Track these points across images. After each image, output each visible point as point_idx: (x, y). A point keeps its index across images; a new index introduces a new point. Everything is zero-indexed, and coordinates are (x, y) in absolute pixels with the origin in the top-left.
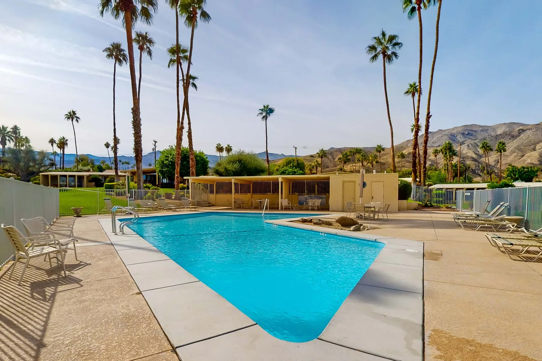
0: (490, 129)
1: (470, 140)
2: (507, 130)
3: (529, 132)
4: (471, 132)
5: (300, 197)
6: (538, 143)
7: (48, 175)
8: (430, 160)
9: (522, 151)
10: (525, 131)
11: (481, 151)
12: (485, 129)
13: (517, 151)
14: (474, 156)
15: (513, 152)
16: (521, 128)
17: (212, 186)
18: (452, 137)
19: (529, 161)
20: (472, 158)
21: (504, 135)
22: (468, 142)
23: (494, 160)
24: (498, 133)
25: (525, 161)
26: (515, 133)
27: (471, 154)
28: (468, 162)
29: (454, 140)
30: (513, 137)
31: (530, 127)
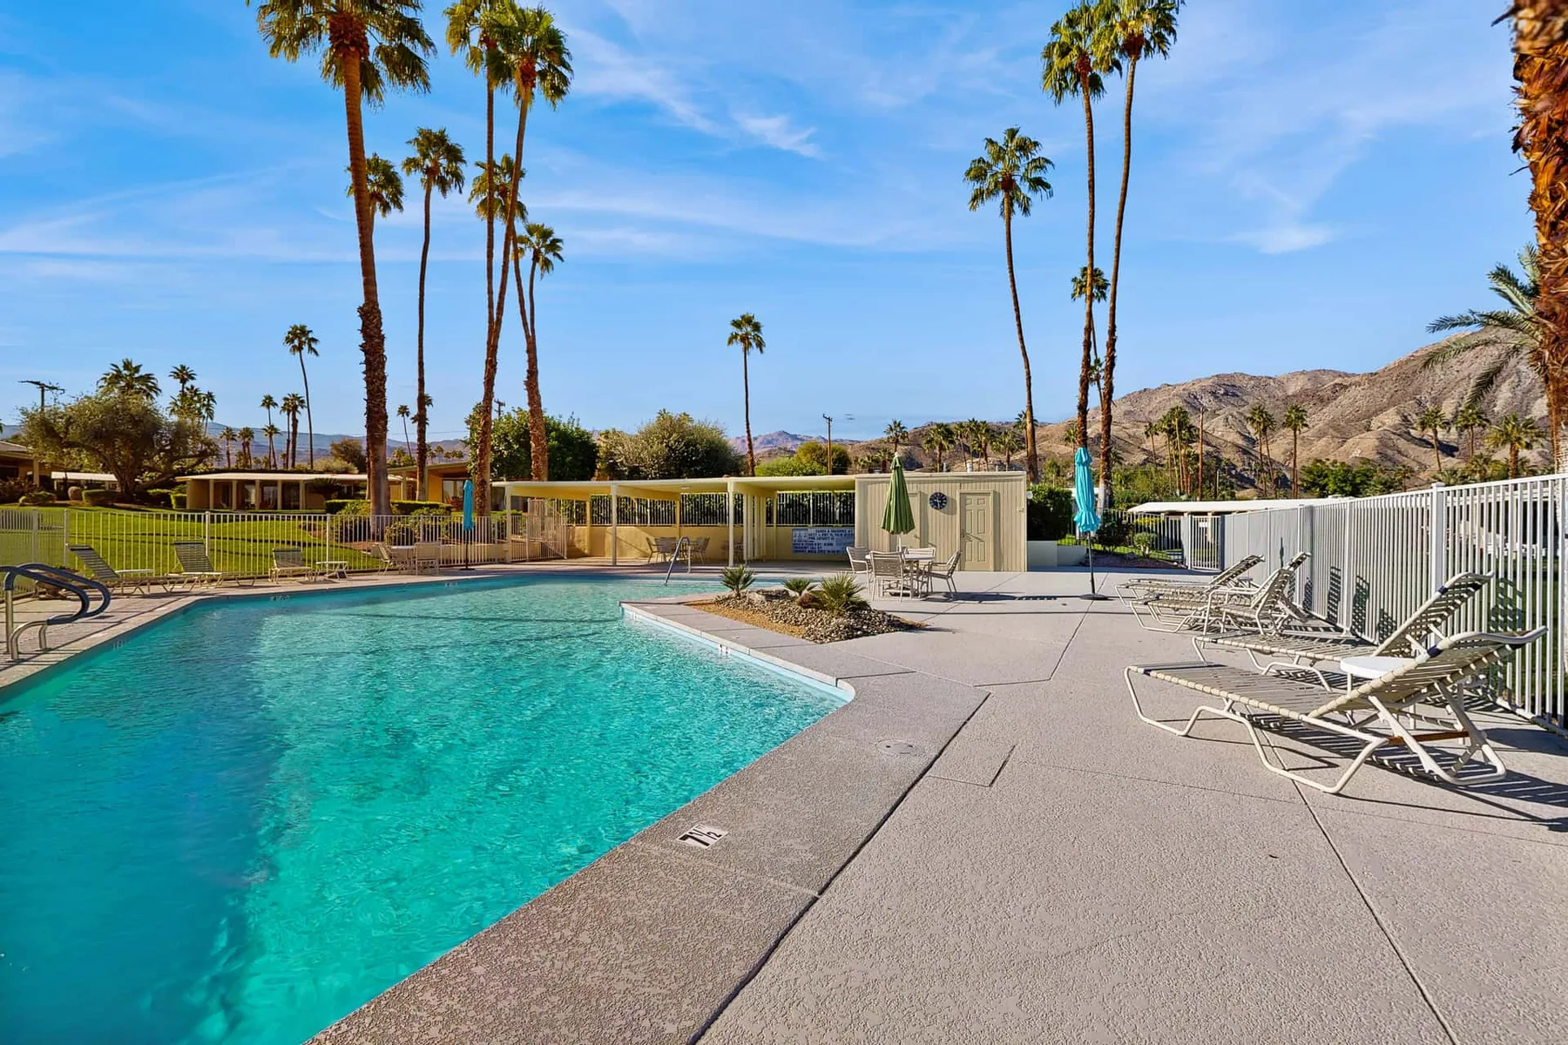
0: (1272, 384)
1: (1230, 407)
2: (1309, 386)
3: (1353, 391)
4: (1231, 390)
5: (798, 532)
6: (1376, 413)
7: (207, 481)
8: (1145, 450)
9: (1341, 431)
10: (1346, 387)
11: (1252, 430)
12: (1261, 383)
13: (1331, 430)
14: (1241, 442)
15: (1321, 434)
16: (1338, 380)
17: (581, 505)
18: (1192, 401)
19: (1357, 453)
20: (1238, 446)
21: (1305, 394)
22: (1227, 410)
23: (1282, 450)
24: (1290, 393)
25: (1348, 454)
26: (1326, 394)
27: (1233, 437)
28: (1228, 455)
29: (1195, 408)
30: (1324, 402)
31: (1357, 379)
